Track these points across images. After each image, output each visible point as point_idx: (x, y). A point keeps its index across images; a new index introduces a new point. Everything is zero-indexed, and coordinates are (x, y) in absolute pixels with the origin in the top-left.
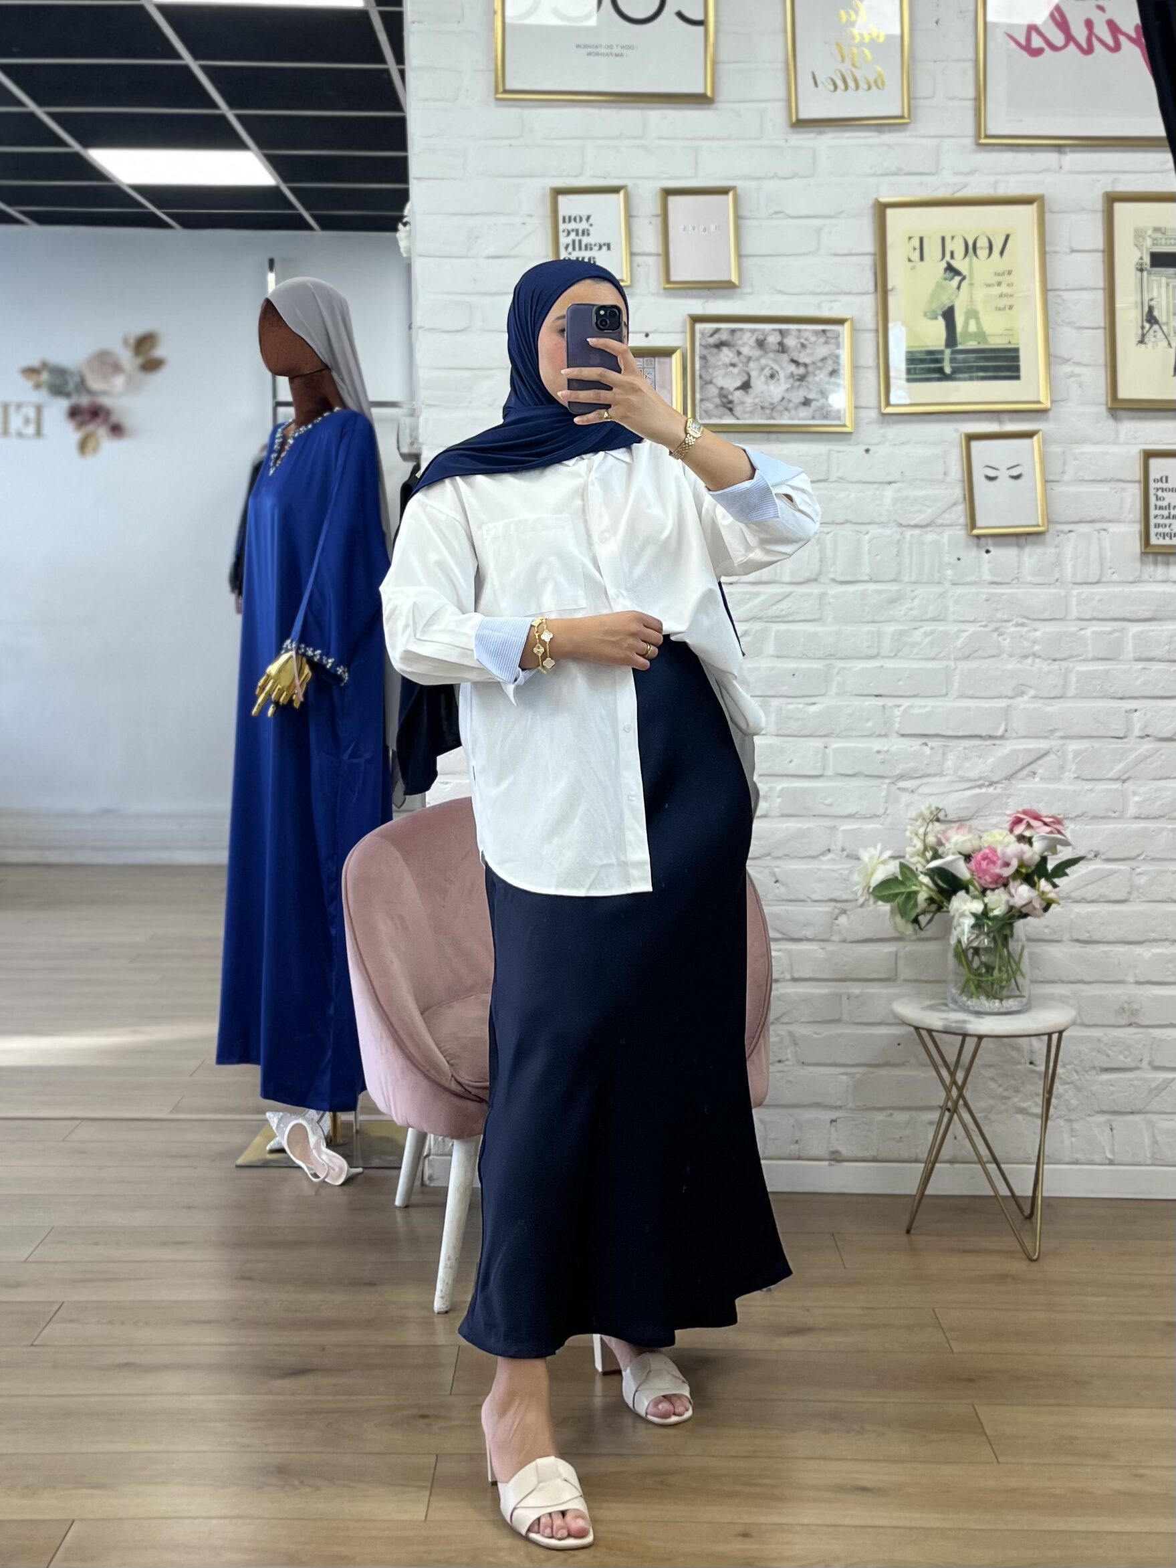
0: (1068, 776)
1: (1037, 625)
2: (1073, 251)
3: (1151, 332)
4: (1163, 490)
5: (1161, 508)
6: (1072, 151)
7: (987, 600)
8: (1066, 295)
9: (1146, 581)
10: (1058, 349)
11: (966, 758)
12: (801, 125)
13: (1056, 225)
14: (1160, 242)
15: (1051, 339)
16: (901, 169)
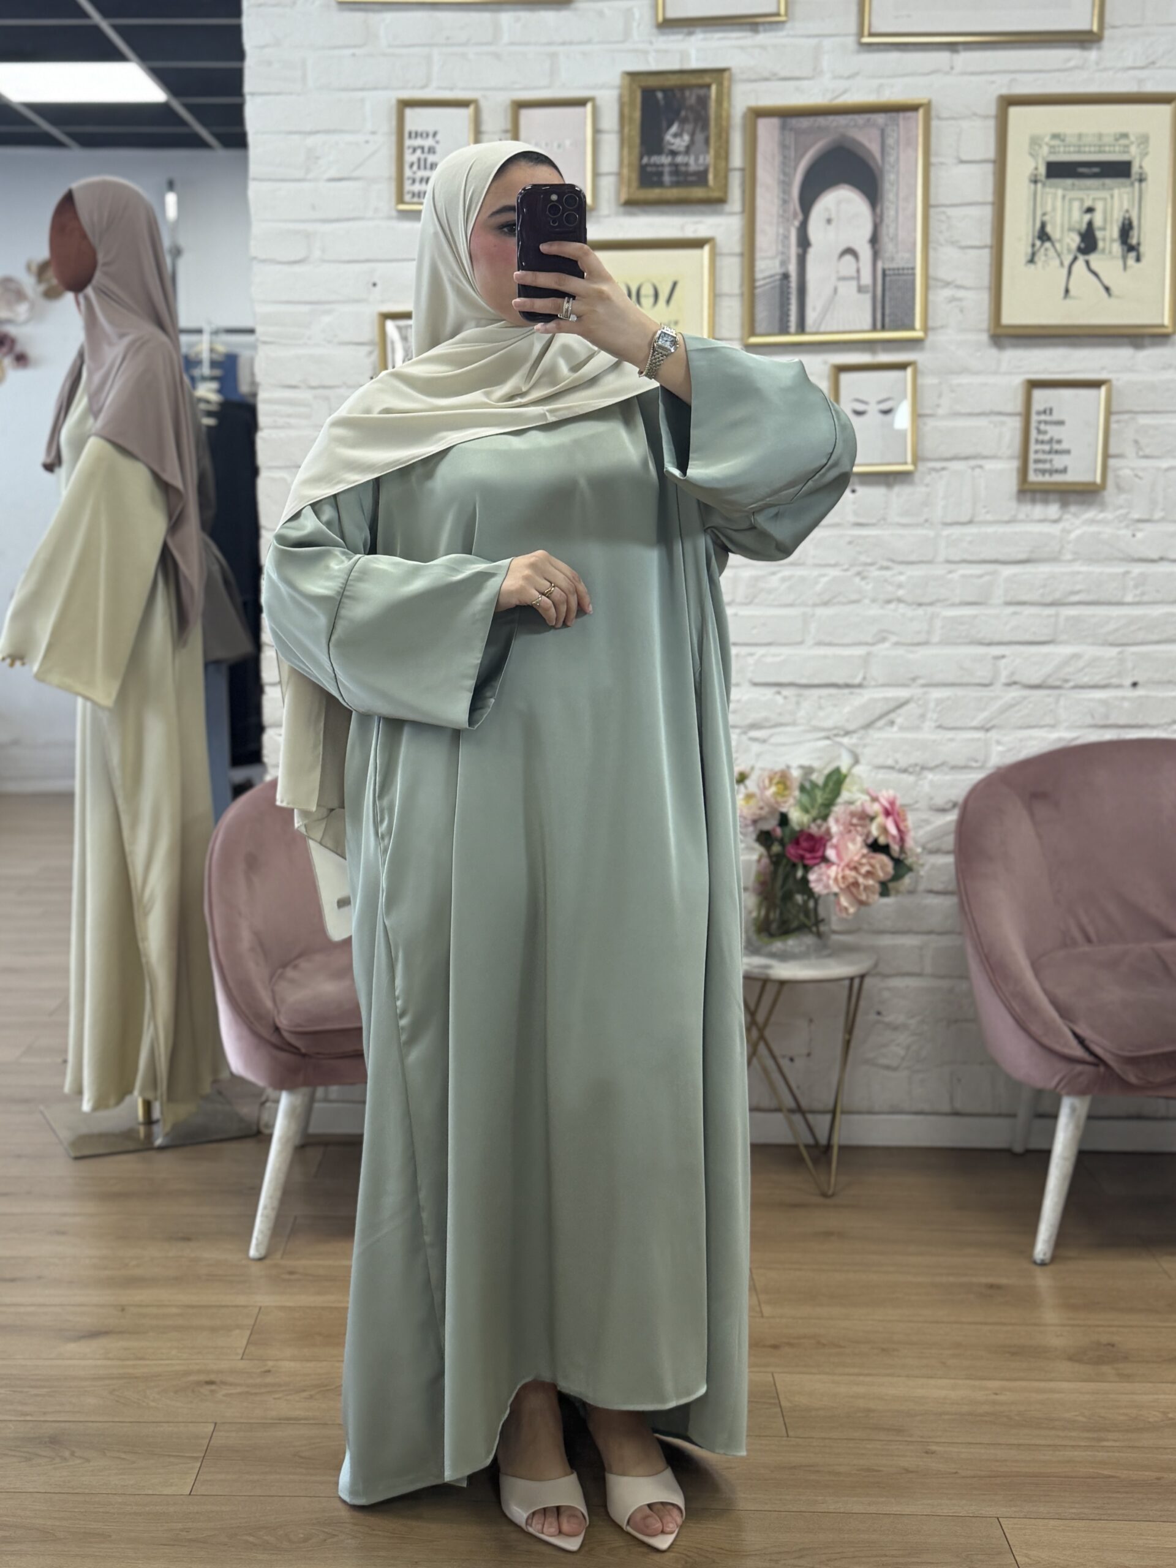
0: (929, 724)
1: (901, 568)
2: (962, 162)
3: (1042, 250)
4: (1046, 422)
5: (1042, 442)
6: (966, 49)
7: (850, 543)
8: (950, 211)
9: (1022, 521)
10: (941, 272)
11: (821, 708)
12: (668, 25)
13: (945, 135)
14: (1057, 149)
15: (931, 260)
16: (775, 74)
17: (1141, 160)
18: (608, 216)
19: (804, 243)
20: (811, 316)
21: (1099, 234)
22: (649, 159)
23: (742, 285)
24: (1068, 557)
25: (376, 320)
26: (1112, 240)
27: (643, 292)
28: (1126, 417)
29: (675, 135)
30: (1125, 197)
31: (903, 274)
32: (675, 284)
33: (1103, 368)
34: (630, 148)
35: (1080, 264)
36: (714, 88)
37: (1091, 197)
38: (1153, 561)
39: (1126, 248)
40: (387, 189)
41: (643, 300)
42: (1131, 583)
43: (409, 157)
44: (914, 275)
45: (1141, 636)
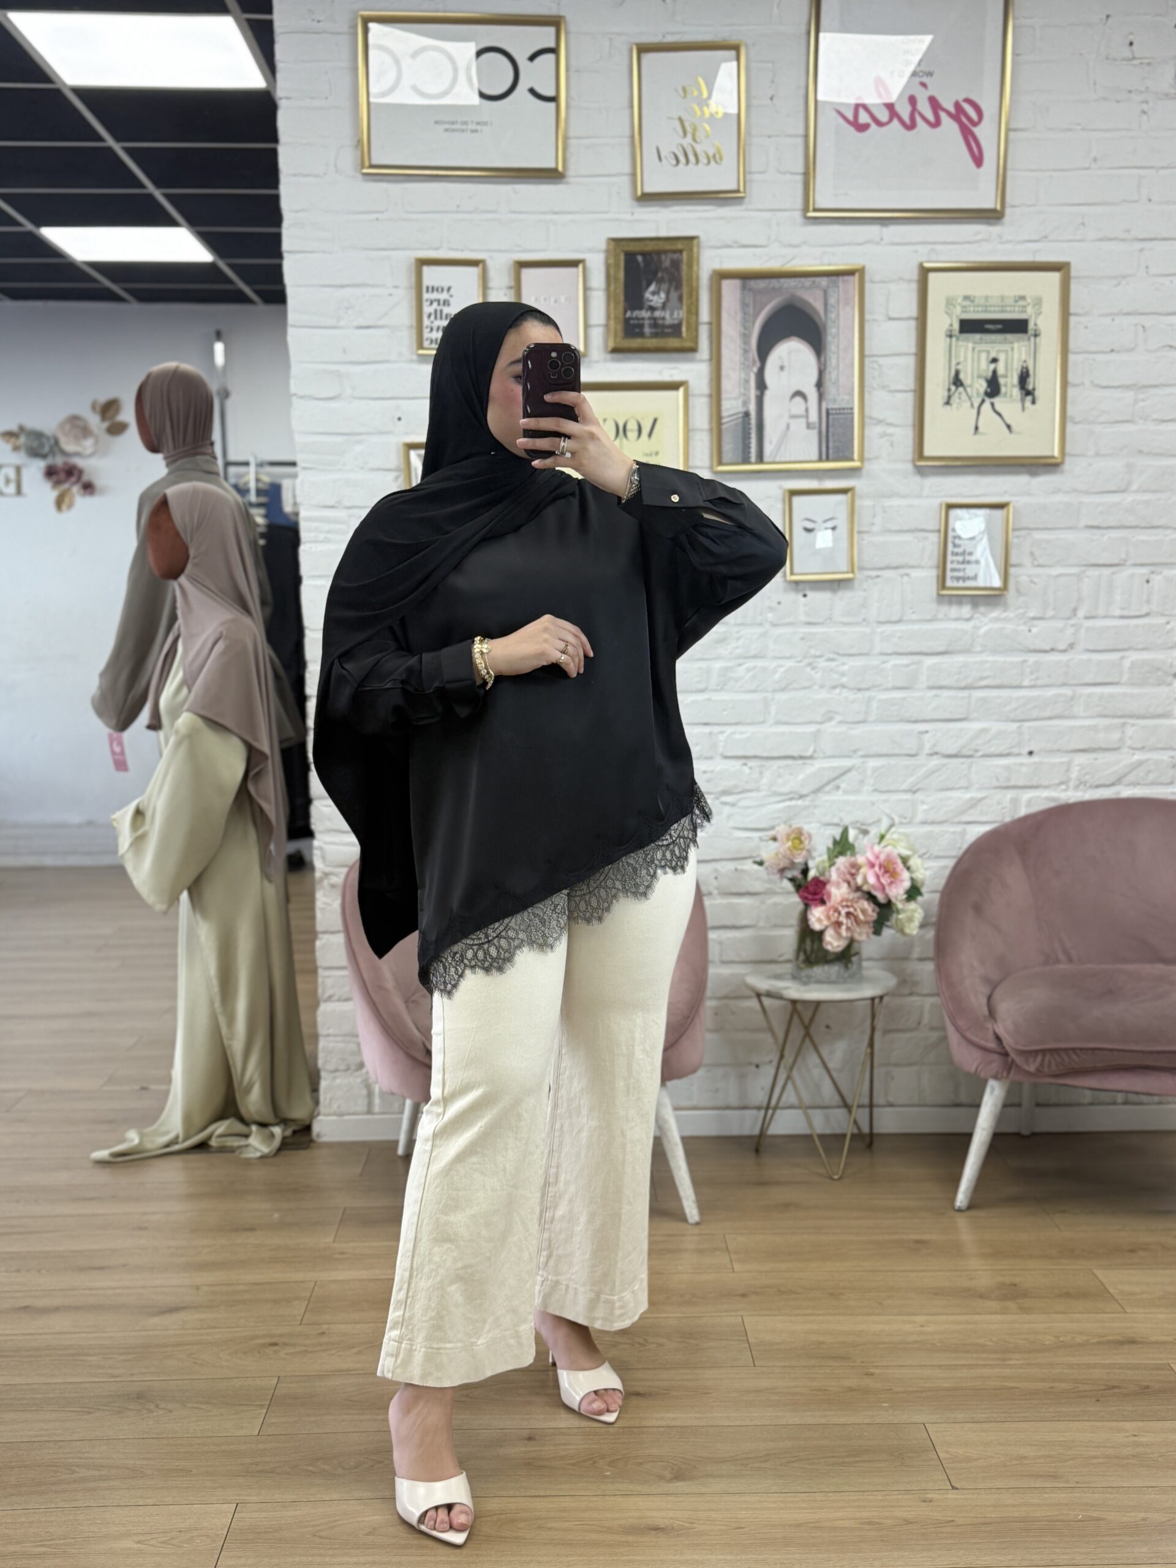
0: (867, 788)
1: (845, 659)
2: (891, 319)
3: (957, 394)
6: (893, 223)
7: (802, 639)
8: (882, 361)
9: (941, 620)
10: (873, 411)
11: (780, 776)
12: (647, 198)
13: (875, 294)
14: (968, 309)
15: (867, 402)
16: (736, 242)
17: (1036, 319)
18: (598, 362)
19: (761, 386)
20: (768, 449)
21: (1002, 381)
22: (632, 313)
23: (711, 422)
24: (978, 648)
25: (402, 449)
26: (1013, 386)
27: (629, 427)
28: (1023, 533)
29: (653, 293)
30: (1023, 350)
31: (844, 414)
32: (655, 421)
33: (1005, 492)
34: (616, 303)
35: (987, 406)
36: (685, 255)
37: (996, 349)
38: (1045, 651)
39: (1024, 392)
40: (407, 337)
41: (629, 434)
42: (1028, 670)
43: (427, 309)
44: (852, 414)
45: (1035, 713)
